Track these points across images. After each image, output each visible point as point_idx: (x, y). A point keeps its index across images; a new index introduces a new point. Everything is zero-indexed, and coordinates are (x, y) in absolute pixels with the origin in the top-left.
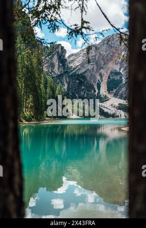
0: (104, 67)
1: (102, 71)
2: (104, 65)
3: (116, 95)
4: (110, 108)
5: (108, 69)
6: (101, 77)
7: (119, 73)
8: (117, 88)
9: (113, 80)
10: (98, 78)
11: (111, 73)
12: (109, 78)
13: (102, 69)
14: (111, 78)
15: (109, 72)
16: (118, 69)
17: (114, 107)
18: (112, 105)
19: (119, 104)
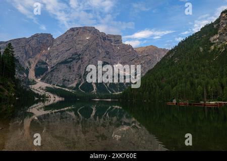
0: (32, 57)
1: (31, 60)
2: (32, 55)
3: (42, 80)
4: (39, 90)
5: (36, 59)
6: (30, 64)
7: (46, 63)
8: (44, 74)
9: (40, 68)
10: (27, 64)
11: (39, 62)
12: (37, 66)
13: (30, 59)
14: (39, 66)
15: (37, 61)
16: (44, 60)
17: (42, 89)
18: (40, 87)
19: (46, 87)
